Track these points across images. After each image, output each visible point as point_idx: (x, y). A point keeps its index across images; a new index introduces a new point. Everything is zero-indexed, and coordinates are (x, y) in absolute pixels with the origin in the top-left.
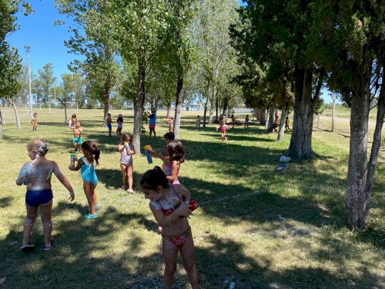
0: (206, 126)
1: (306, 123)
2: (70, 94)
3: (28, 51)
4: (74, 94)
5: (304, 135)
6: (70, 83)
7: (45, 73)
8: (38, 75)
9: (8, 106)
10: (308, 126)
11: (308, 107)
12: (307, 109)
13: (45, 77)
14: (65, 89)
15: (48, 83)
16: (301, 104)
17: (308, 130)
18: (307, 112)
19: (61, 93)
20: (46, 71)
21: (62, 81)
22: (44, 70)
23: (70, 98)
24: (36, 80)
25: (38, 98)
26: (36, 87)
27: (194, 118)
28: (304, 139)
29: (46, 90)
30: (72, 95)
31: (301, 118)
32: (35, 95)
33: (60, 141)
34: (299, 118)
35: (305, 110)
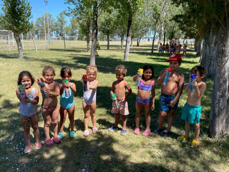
0: (154, 52)
1: (213, 50)
2: (75, 31)
3: (46, 4)
4: (77, 31)
5: (211, 60)
6: (75, 24)
7: (60, 18)
8: (57, 20)
9: (41, 39)
10: (215, 52)
11: (215, 37)
12: (214, 39)
13: (60, 21)
14: (72, 28)
15: (62, 24)
16: (210, 35)
17: (214, 55)
18: (214, 41)
19: (70, 30)
20: (61, 17)
21: (70, 23)
22: (60, 16)
23: (75, 34)
24: (56, 23)
25: (57, 34)
26: (55, 27)
27: (150, 46)
28: (211, 62)
29: (61, 29)
30: (76, 32)
31: (209, 46)
32: (55, 32)
33: (54, 61)
34: (207, 46)
35: (212, 40)
